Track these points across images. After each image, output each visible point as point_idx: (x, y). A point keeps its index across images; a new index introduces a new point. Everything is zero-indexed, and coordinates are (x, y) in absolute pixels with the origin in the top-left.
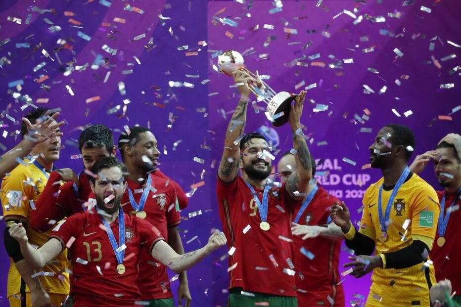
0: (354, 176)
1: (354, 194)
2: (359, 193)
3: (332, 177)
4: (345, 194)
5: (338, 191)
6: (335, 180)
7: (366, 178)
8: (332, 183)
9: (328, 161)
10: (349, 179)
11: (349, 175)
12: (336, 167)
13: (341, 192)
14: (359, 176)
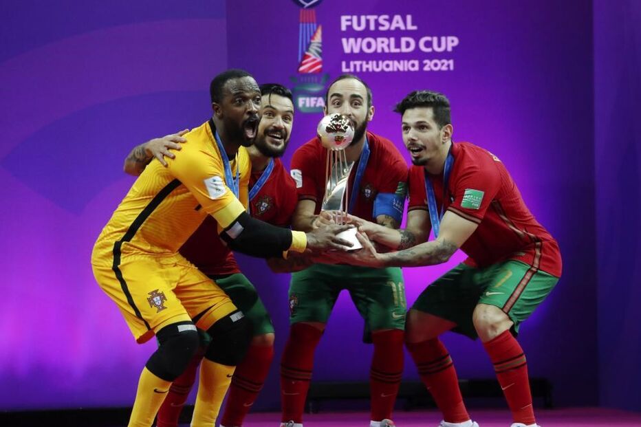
0: (435, 40)
1: (436, 65)
2: (443, 64)
3: (404, 40)
4: (422, 65)
5: (412, 62)
6: (408, 45)
7: (453, 41)
8: (404, 49)
9: (397, 18)
10: (428, 44)
11: (428, 38)
12: (410, 27)
13: (416, 63)
14: (443, 39)
